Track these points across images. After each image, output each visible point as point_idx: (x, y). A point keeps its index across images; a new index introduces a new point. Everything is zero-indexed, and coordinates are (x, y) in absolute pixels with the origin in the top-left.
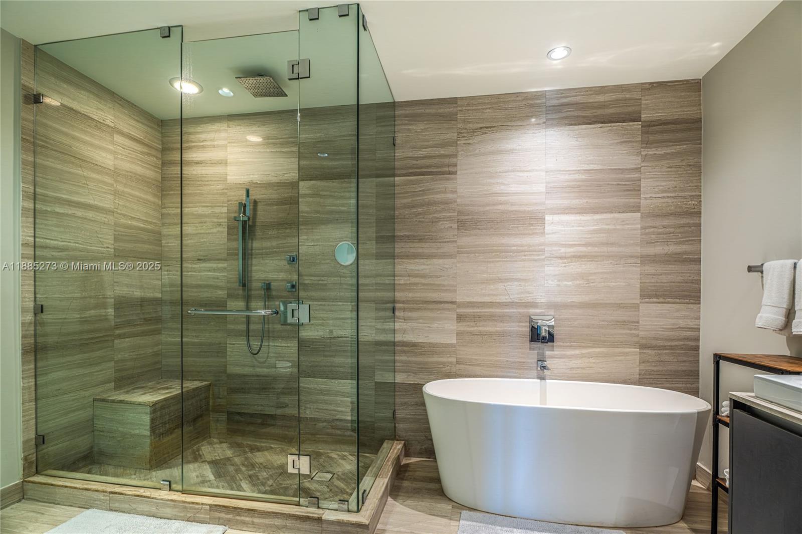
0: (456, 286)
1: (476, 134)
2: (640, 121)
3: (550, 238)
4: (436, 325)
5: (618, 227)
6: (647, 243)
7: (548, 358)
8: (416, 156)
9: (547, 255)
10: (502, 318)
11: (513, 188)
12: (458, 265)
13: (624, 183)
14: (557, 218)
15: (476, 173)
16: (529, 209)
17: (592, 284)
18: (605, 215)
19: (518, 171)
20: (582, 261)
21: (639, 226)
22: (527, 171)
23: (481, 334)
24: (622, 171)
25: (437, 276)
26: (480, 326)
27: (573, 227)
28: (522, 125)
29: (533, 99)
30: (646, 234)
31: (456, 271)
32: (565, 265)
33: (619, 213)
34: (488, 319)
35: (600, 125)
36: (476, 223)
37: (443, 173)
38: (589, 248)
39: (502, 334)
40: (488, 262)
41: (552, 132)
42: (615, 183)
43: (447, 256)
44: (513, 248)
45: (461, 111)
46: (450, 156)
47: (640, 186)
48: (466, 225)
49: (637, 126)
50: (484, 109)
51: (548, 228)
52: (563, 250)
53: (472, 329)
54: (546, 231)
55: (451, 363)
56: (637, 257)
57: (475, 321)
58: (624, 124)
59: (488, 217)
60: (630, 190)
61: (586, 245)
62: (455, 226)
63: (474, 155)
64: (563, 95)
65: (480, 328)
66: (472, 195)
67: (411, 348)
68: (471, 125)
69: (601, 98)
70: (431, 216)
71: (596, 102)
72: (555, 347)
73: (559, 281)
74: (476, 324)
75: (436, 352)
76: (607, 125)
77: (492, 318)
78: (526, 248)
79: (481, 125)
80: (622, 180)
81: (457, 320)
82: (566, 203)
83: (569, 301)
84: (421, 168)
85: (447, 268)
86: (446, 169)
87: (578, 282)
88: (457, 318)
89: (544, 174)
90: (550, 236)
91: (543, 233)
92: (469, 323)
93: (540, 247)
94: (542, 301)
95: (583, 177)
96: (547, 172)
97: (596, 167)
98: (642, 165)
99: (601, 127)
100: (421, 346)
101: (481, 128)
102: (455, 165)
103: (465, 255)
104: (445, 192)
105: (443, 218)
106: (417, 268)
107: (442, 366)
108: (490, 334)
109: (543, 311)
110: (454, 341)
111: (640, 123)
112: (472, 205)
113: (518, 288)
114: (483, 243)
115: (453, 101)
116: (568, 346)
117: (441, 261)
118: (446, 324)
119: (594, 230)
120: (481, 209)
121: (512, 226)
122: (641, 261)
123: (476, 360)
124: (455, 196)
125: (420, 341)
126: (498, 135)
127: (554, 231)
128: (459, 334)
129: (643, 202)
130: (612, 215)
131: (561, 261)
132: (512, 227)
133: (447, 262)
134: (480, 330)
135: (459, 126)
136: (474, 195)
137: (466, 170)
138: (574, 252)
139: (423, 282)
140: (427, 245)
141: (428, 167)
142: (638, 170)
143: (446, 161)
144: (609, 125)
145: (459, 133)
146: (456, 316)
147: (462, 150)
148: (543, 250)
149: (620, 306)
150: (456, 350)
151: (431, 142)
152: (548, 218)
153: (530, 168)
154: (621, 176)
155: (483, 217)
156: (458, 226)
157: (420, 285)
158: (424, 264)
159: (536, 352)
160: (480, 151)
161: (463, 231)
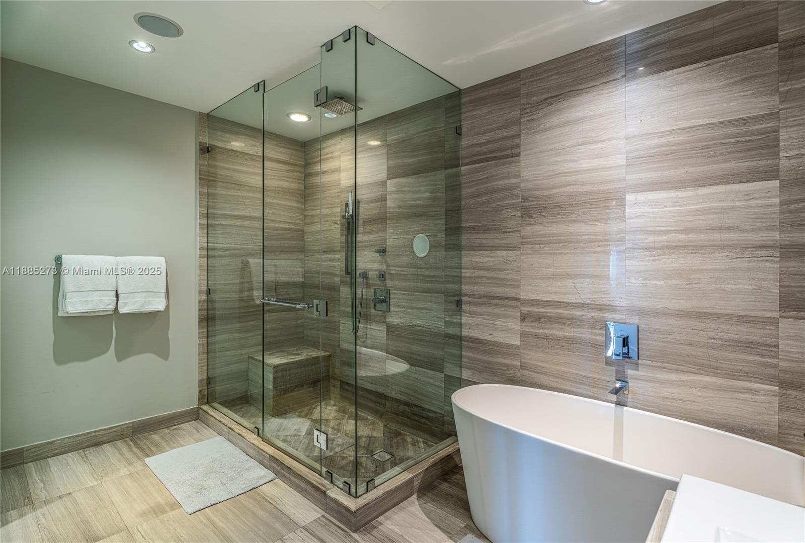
0: (520, 281)
1: (540, 107)
2: (777, 41)
3: (632, 223)
4: (500, 322)
5: (738, 204)
6: (792, 226)
7: (631, 378)
8: (480, 142)
9: (629, 245)
10: (571, 322)
11: (585, 164)
12: (521, 258)
13: (748, 139)
14: (641, 197)
15: (540, 152)
16: (605, 188)
17: (695, 286)
18: (716, 187)
19: (590, 143)
20: (680, 253)
21: (777, 200)
22: (602, 141)
23: (546, 338)
24: (745, 121)
25: (501, 269)
26: (545, 329)
27: (666, 207)
28: (593, 86)
29: (608, 50)
30: (790, 212)
31: (519, 264)
32: (654, 258)
33: (741, 182)
34: (555, 321)
35: (707, 62)
36: (541, 210)
37: (507, 157)
38: (691, 235)
39: (572, 341)
40: (554, 254)
41: (634, 87)
42: (733, 140)
43: (511, 247)
44: (584, 237)
45: (524, 84)
46: (513, 137)
47: (777, 139)
48: (531, 212)
49: (772, 50)
50: (549, 76)
51: (629, 211)
52: (651, 238)
53: (537, 331)
54: (627, 214)
55: (515, 367)
56: (773, 247)
57: (540, 322)
58: (746, 52)
59: (554, 202)
60: (760, 148)
61: (685, 231)
62: (519, 214)
63: (538, 131)
64: (650, 35)
65: (546, 331)
66: (536, 177)
67: (476, 345)
68: (535, 98)
69: (708, 25)
70: (494, 204)
71: (698, 32)
72: (640, 366)
73: (645, 279)
74: (542, 325)
75: (499, 352)
76: (717, 60)
77: (559, 320)
78: (600, 236)
79: (546, 96)
80: (746, 134)
81: (521, 319)
82: (654, 175)
83: (660, 307)
84: (485, 154)
85: (510, 261)
86: (509, 152)
87: (674, 282)
88: (521, 316)
89: (623, 142)
90: (632, 221)
91: (623, 218)
92: (533, 324)
93: (619, 236)
94: (623, 304)
95: (681, 138)
96: (627, 139)
97: (701, 122)
98: (781, 107)
99: (707, 65)
100: (486, 344)
101: (546, 99)
102: (519, 146)
103: (530, 246)
104: (508, 178)
105: (507, 206)
106: (481, 260)
107: (505, 368)
108: (558, 339)
109: (624, 317)
110: (518, 343)
111: (777, 45)
112: (537, 189)
113: (590, 286)
114: (548, 232)
115: (515, 76)
116: (659, 367)
117: (504, 253)
118: (510, 322)
119: (698, 210)
120: (546, 193)
121: (583, 210)
122: (781, 253)
123: (541, 367)
124: (518, 180)
125: (485, 338)
126: (566, 104)
127: (638, 214)
128: (523, 335)
129: (783, 163)
130: (729, 187)
131: (648, 253)
132: (582, 212)
133: (511, 254)
134: (545, 333)
135: (523, 101)
136: (538, 177)
137: (530, 150)
138: (667, 242)
139: (488, 275)
140: (491, 235)
141: (491, 152)
142: (773, 116)
143: (509, 143)
144: (722, 59)
145: (522, 110)
146: (519, 315)
147: (526, 128)
148: (623, 240)
149: (742, 319)
150: (520, 352)
151: (494, 125)
152: (630, 198)
153: (605, 138)
154: (744, 129)
155: (549, 202)
156: (521, 214)
157: (484, 279)
158: (488, 257)
159: (614, 368)
160: (544, 126)
161: (527, 219)
